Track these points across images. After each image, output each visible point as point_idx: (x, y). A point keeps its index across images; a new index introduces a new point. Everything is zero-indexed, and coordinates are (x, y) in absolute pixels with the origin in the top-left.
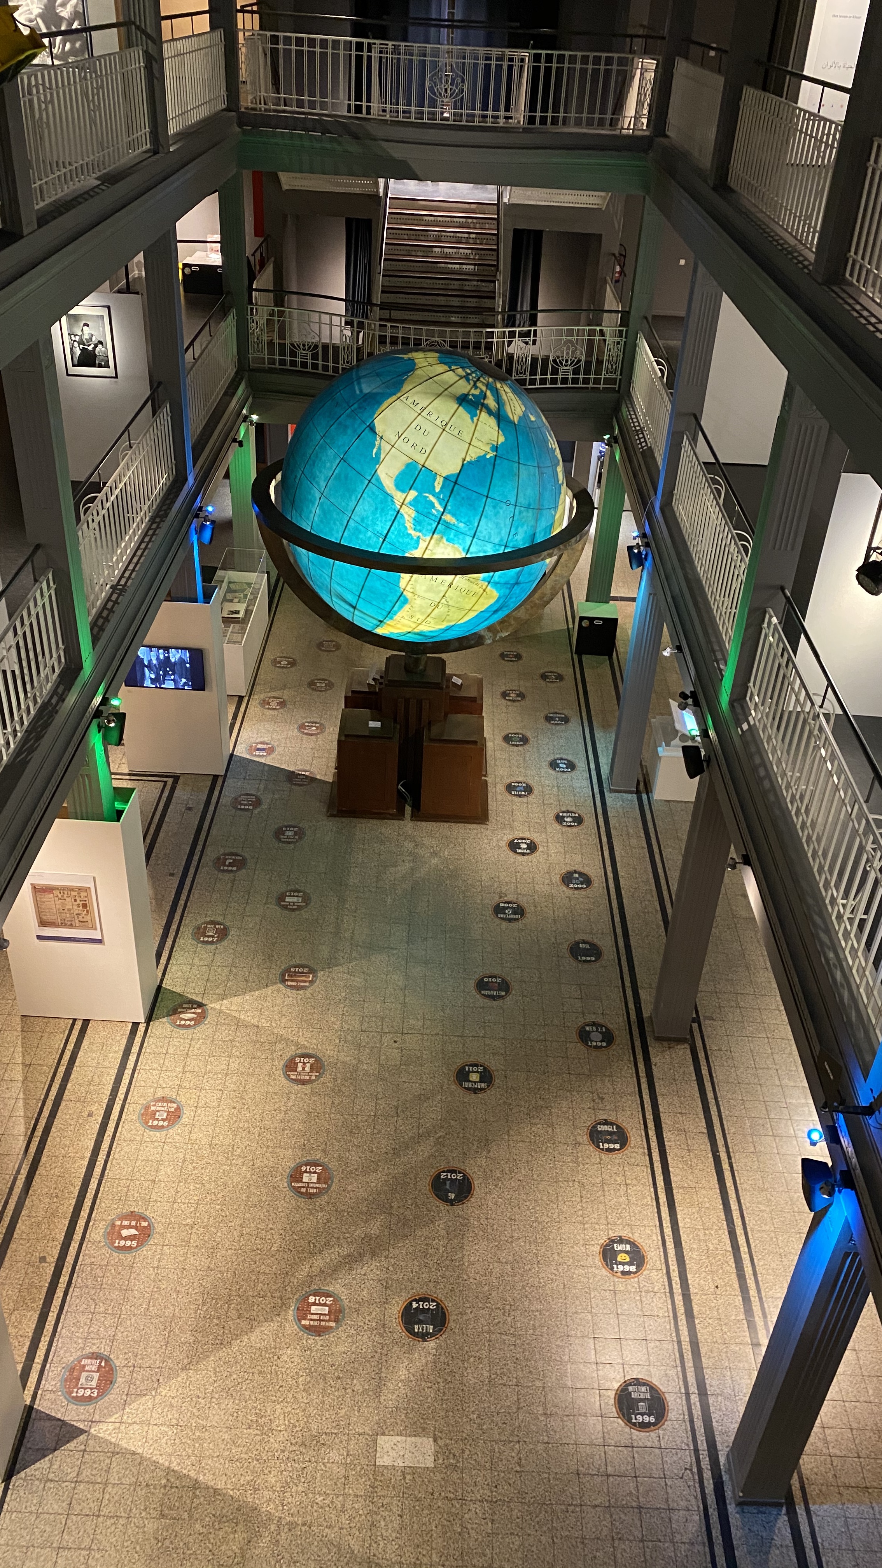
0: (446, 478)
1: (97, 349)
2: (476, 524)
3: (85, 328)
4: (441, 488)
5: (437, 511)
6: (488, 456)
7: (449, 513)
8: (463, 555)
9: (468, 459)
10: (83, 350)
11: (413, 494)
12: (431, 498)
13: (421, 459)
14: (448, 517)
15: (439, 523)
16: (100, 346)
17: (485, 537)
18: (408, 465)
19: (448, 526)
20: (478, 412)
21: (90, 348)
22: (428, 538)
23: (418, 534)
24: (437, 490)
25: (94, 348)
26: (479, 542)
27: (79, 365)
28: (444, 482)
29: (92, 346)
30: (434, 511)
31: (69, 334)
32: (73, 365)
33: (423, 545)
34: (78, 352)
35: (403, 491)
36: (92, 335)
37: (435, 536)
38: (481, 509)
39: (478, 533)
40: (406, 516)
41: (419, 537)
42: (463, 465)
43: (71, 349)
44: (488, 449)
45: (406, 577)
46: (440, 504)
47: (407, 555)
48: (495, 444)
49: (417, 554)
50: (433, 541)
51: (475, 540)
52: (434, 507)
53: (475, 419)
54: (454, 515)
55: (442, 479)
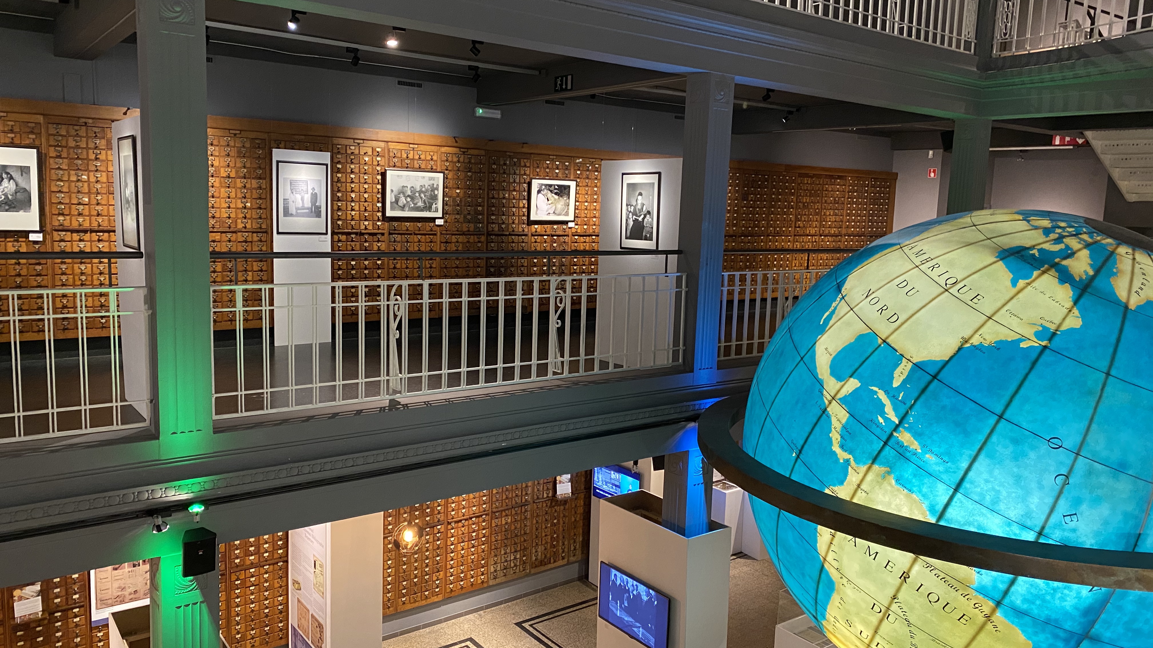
0: (917, 366)
1: (646, 220)
2: (965, 465)
3: (640, 197)
4: (904, 382)
5: (886, 419)
6: (1023, 345)
7: (909, 430)
8: (933, 521)
9: (976, 341)
10: (635, 221)
11: (853, 384)
12: (882, 395)
13: (883, 330)
14: (905, 437)
15: (886, 443)
16: (648, 216)
17: (982, 495)
18: (861, 337)
19: (902, 453)
20: (1036, 273)
21: (640, 219)
22: (863, 468)
23: (847, 456)
24: (896, 384)
25: (643, 219)
26: (969, 504)
27: (631, 238)
28: (912, 371)
29: (642, 216)
30: (881, 420)
31: (627, 205)
32: (626, 238)
33: (853, 478)
34: (631, 223)
35: (839, 378)
36: (644, 205)
37: (876, 467)
38: (982, 438)
39: (966, 484)
40: (834, 420)
41: (847, 461)
42: (960, 349)
43: (627, 220)
44: (1029, 332)
45: (824, 533)
46: (895, 409)
47: (827, 491)
48: (1053, 327)
49: (843, 492)
50: (870, 477)
51: (959, 496)
52: (883, 413)
53: (1021, 283)
54: (917, 435)
55: (910, 365)
